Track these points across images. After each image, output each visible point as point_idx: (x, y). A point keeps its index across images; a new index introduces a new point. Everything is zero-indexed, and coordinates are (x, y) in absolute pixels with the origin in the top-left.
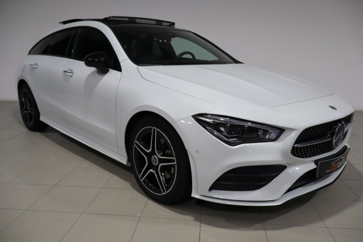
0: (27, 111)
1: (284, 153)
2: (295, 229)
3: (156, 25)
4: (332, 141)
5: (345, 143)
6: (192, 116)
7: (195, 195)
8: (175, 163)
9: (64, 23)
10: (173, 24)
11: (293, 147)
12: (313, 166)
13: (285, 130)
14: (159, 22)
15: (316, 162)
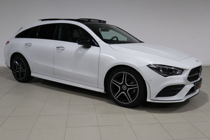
0: (19, 71)
1: (185, 79)
2: (189, 111)
3: (99, 22)
4: (199, 75)
5: (201, 77)
6: (147, 66)
7: (148, 100)
8: (138, 87)
9: (42, 20)
10: (105, 22)
11: (188, 77)
12: (193, 85)
13: (184, 70)
14: (100, 21)
15: (194, 84)
